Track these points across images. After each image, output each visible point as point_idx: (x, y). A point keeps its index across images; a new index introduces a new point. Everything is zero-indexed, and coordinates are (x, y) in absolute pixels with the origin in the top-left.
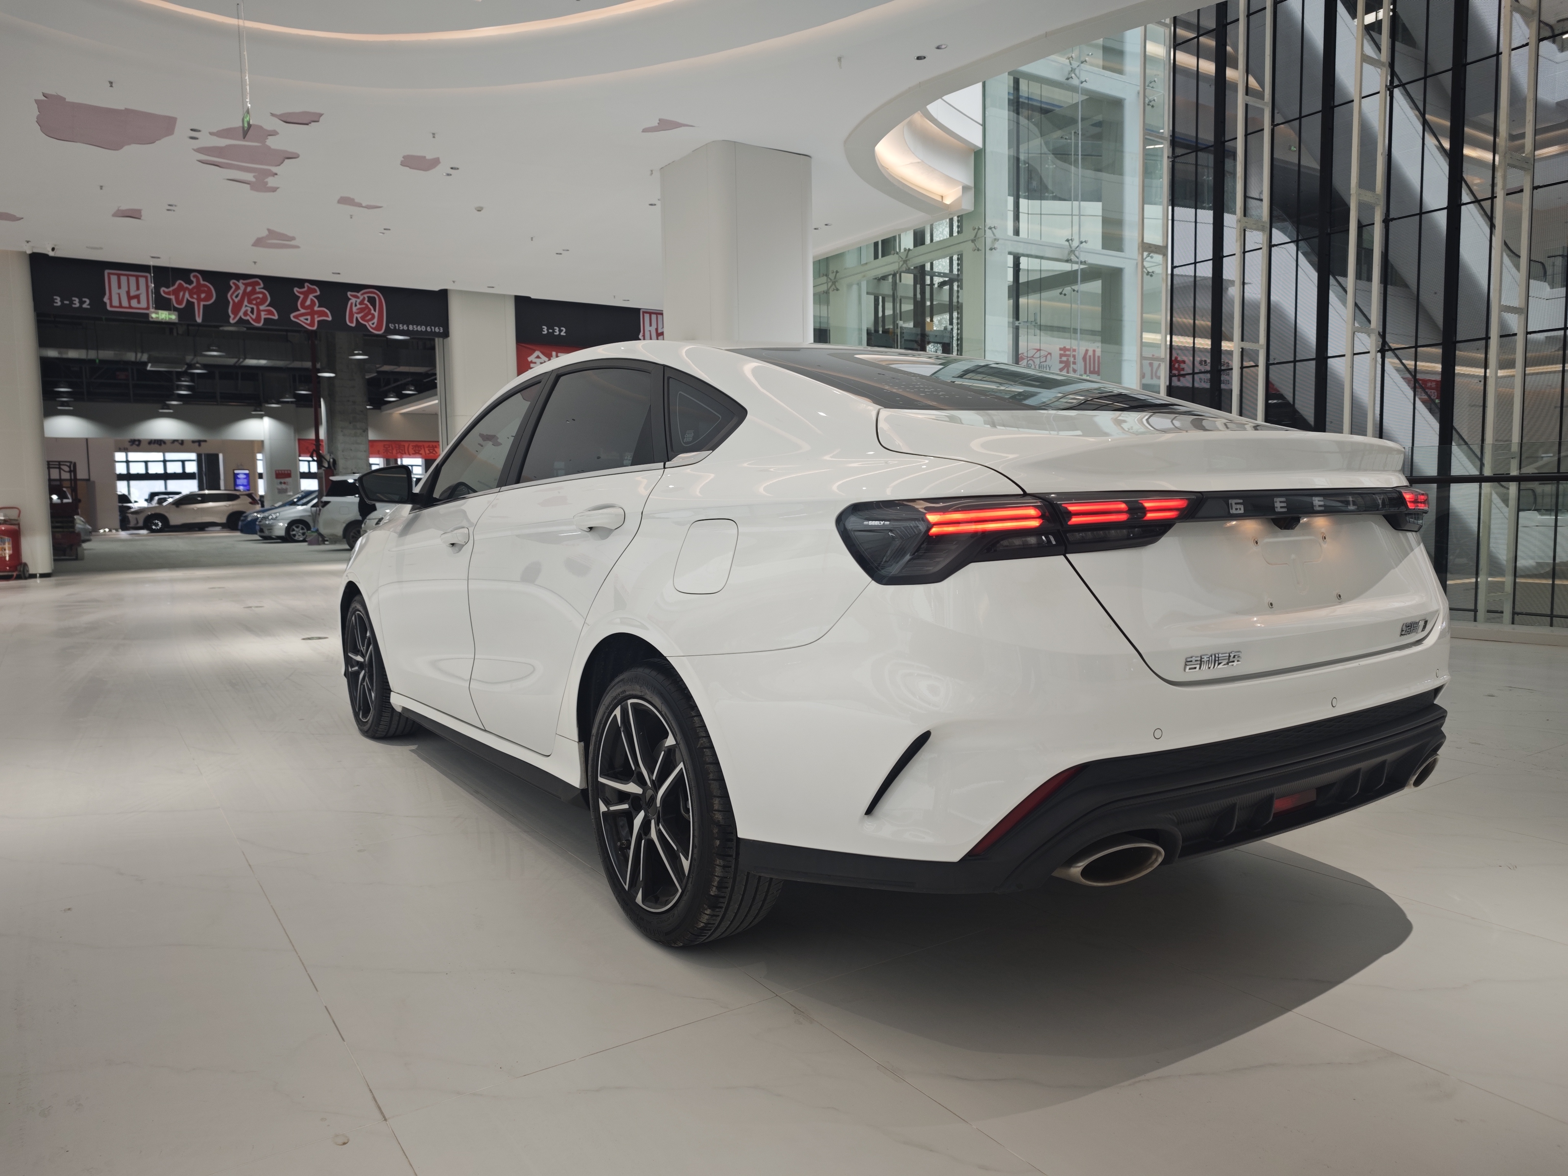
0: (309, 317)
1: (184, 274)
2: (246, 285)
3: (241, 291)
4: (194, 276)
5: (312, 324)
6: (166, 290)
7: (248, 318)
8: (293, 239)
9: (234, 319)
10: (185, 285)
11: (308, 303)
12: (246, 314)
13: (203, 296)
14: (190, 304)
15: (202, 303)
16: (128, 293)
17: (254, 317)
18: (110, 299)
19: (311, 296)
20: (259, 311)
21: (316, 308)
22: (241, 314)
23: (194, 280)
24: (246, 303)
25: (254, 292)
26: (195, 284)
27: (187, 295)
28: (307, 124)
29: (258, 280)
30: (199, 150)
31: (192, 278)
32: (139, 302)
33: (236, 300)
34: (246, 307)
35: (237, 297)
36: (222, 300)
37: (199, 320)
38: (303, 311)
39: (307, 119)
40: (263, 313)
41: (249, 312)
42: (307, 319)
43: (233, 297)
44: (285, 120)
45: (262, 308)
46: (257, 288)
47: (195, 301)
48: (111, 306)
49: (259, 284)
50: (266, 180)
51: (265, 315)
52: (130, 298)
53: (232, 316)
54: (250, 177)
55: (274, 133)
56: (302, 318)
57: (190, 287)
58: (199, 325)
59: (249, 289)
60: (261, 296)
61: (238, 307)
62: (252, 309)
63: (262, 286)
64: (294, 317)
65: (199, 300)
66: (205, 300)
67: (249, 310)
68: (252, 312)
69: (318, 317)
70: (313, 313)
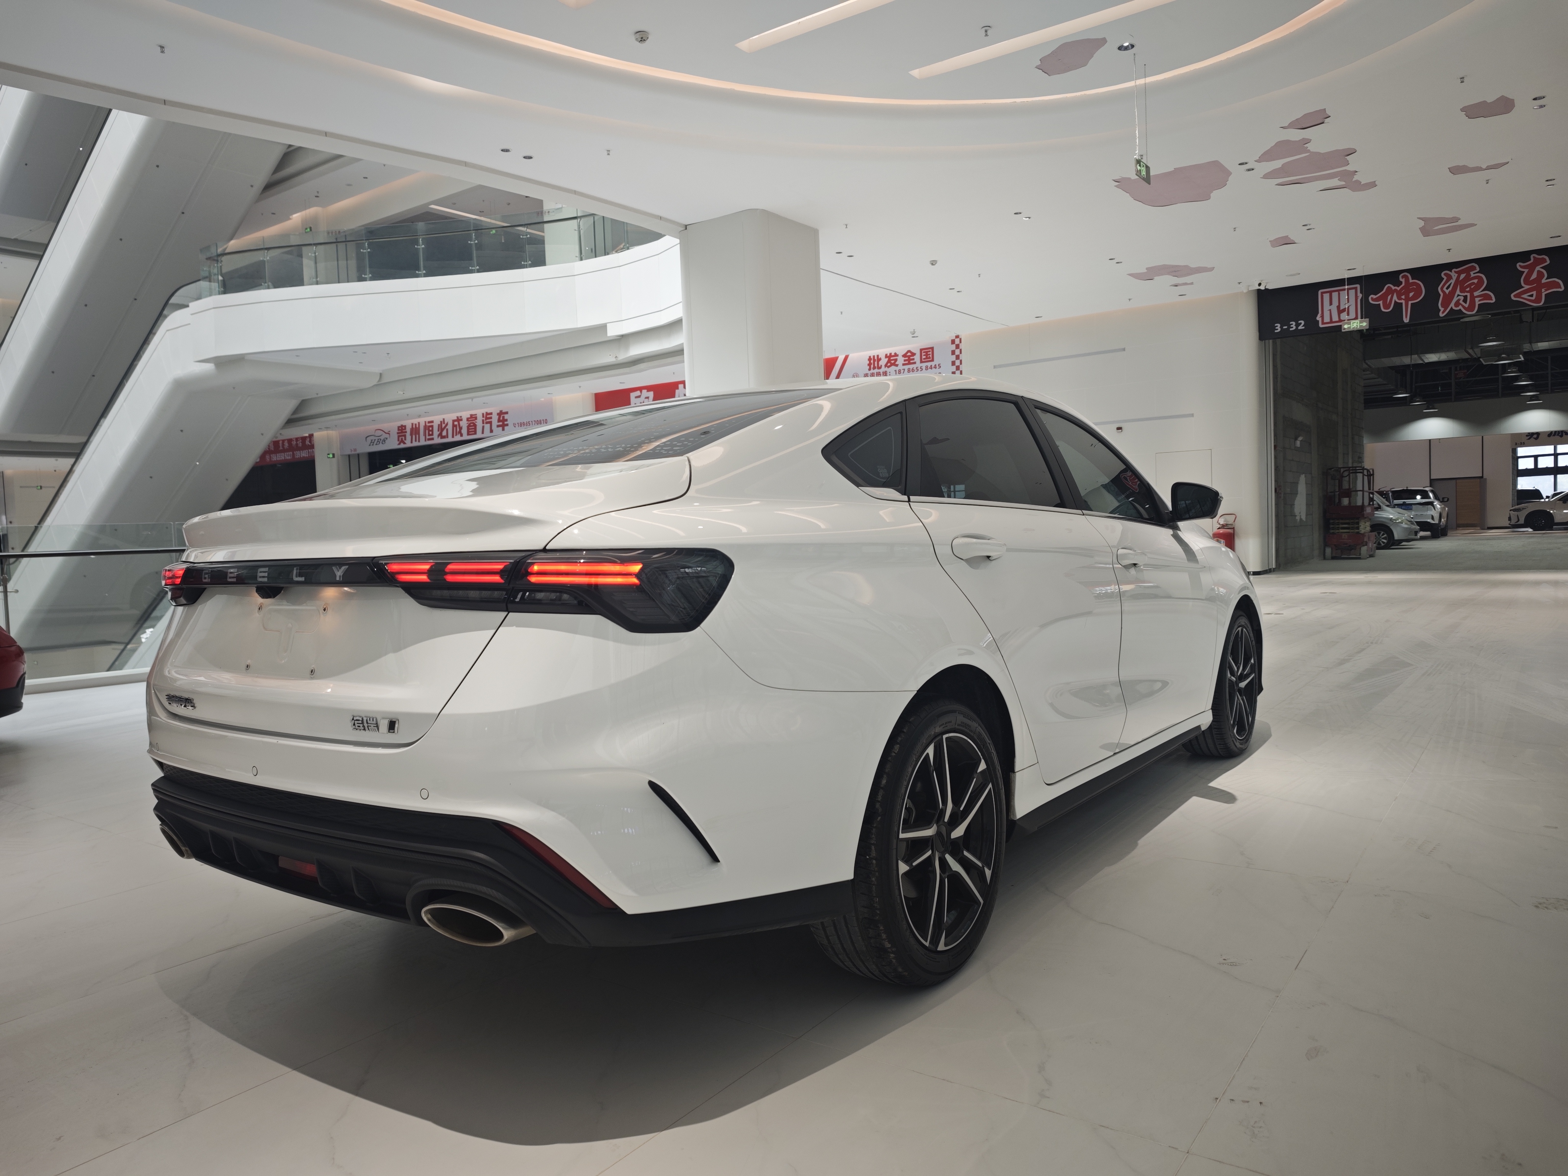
0: (1534, 293)
1: (1392, 277)
2: (1459, 273)
3: (1453, 281)
4: (1403, 277)
5: (1538, 300)
6: (1374, 297)
7: (1460, 307)
8: (1456, 219)
9: (1443, 313)
10: (1393, 288)
11: (1534, 276)
12: (1457, 304)
13: (1411, 294)
14: (1398, 306)
15: (1410, 303)
16: (1338, 307)
17: (1466, 305)
18: (1322, 317)
19: (1538, 268)
20: (1473, 298)
21: (1544, 281)
22: (1452, 305)
23: (1403, 280)
24: (1458, 292)
25: (1468, 278)
26: (1403, 284)
27: (1395, 298)
28: (1323, 123)
29: (1473, 264)
30: (1267, 176)
31: (1401, 279)
32: (1348, 315)
33: (1447, 292)
34: (1459, 296)
35: (1447, 288)
36: (1432, 295)
37: (1406, 320)
38: (1527, 287)
39: (1318, 119)
40: (1477, 300)
41: (1461, 302)
42: (1532, 296)
43: (1443, 289)
44: (1301, 128)
45: (1476, 294)
46: (1472, 273)
47: (1403, 301)
48: (1323, 323)
49: (1474, 268)
50: (1354, 180)
51: (1480, 301)
52: (1340, 311)
53: (1442, 309)
54: (1335, 182)
55: (1308, 141)
56: (1525, 296)
57: (1398, 289)
58: (1407, 325)
59: (1462, 276)
60: (1476, 281)
61: (1448, 298)
62: (1466, 297)
63: (1478, 269)
64: (1515, 296)
65: (1407, 299)
66: (1413, 298)
67: (1462, 298)
68: (1465, 301)
69: (1546, 290)
70: (1538, 286)
